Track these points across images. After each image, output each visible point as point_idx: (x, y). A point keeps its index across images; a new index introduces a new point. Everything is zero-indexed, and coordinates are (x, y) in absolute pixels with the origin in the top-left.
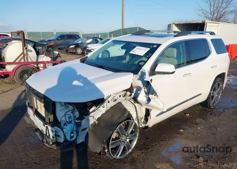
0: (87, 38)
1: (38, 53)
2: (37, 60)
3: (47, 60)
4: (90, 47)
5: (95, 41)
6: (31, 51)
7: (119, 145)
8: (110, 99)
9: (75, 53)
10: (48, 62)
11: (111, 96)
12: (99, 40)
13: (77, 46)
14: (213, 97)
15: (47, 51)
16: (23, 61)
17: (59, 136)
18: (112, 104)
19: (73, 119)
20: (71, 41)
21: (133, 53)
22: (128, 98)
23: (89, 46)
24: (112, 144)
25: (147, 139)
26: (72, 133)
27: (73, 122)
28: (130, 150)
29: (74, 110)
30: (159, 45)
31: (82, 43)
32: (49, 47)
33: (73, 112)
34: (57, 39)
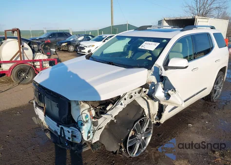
0: (79, 35)
1: (34, 52)
2: (33, 58)
3: (43, 58)
4: (83, 44)
5: (87, 38)
6: (27, 49)
7: (136, 143)
8: (126, 96)
9: (67, 51)
10: (45, 60)
11: (128, 93)
12: (90, 37)
13: (69, 43)
14: (215, 91)
15: (44, 48)
16: (19, 59)
17: (75, 136)
18: (129, 101)
19: (89, 118)
20: (62, 39)
21: (143, 48)
22: (143, 94)
23: (81, 43)
24: (130, 143)
25: (159, 135)
26: (89, 132)
27: (90, 121)
28: (145, 147)
29: (90, 108)
30: (169, 40)
31: (74, 41)
32: (46, 44)
33: (89, 110)
34: (48, 37)
